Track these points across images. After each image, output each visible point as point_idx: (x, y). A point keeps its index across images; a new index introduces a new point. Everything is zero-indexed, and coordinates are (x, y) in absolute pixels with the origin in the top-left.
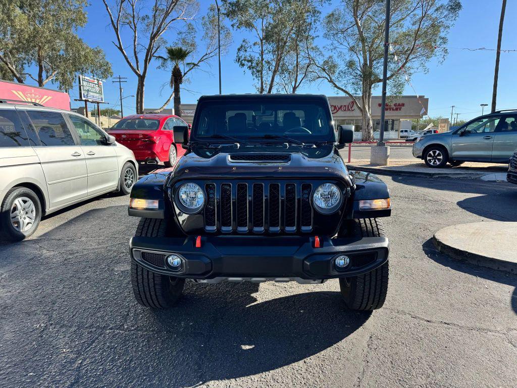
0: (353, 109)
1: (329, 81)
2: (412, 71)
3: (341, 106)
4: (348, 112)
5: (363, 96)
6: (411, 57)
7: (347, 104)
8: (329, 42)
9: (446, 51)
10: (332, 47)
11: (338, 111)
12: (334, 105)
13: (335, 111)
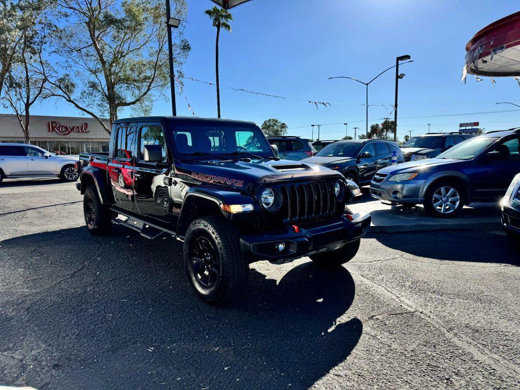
0: (87, 130)
1: (67, 100)
2: (154, 98)
3: (73, 128)
4: (83, 134)
5: (111, 119)
6: (153, 85)
7: (80, 126)
8: (63, 59)
9: (182, 83)
10: (66, 64)
11: (69, 132)
12: (65, 126)
13: (67, 132)
